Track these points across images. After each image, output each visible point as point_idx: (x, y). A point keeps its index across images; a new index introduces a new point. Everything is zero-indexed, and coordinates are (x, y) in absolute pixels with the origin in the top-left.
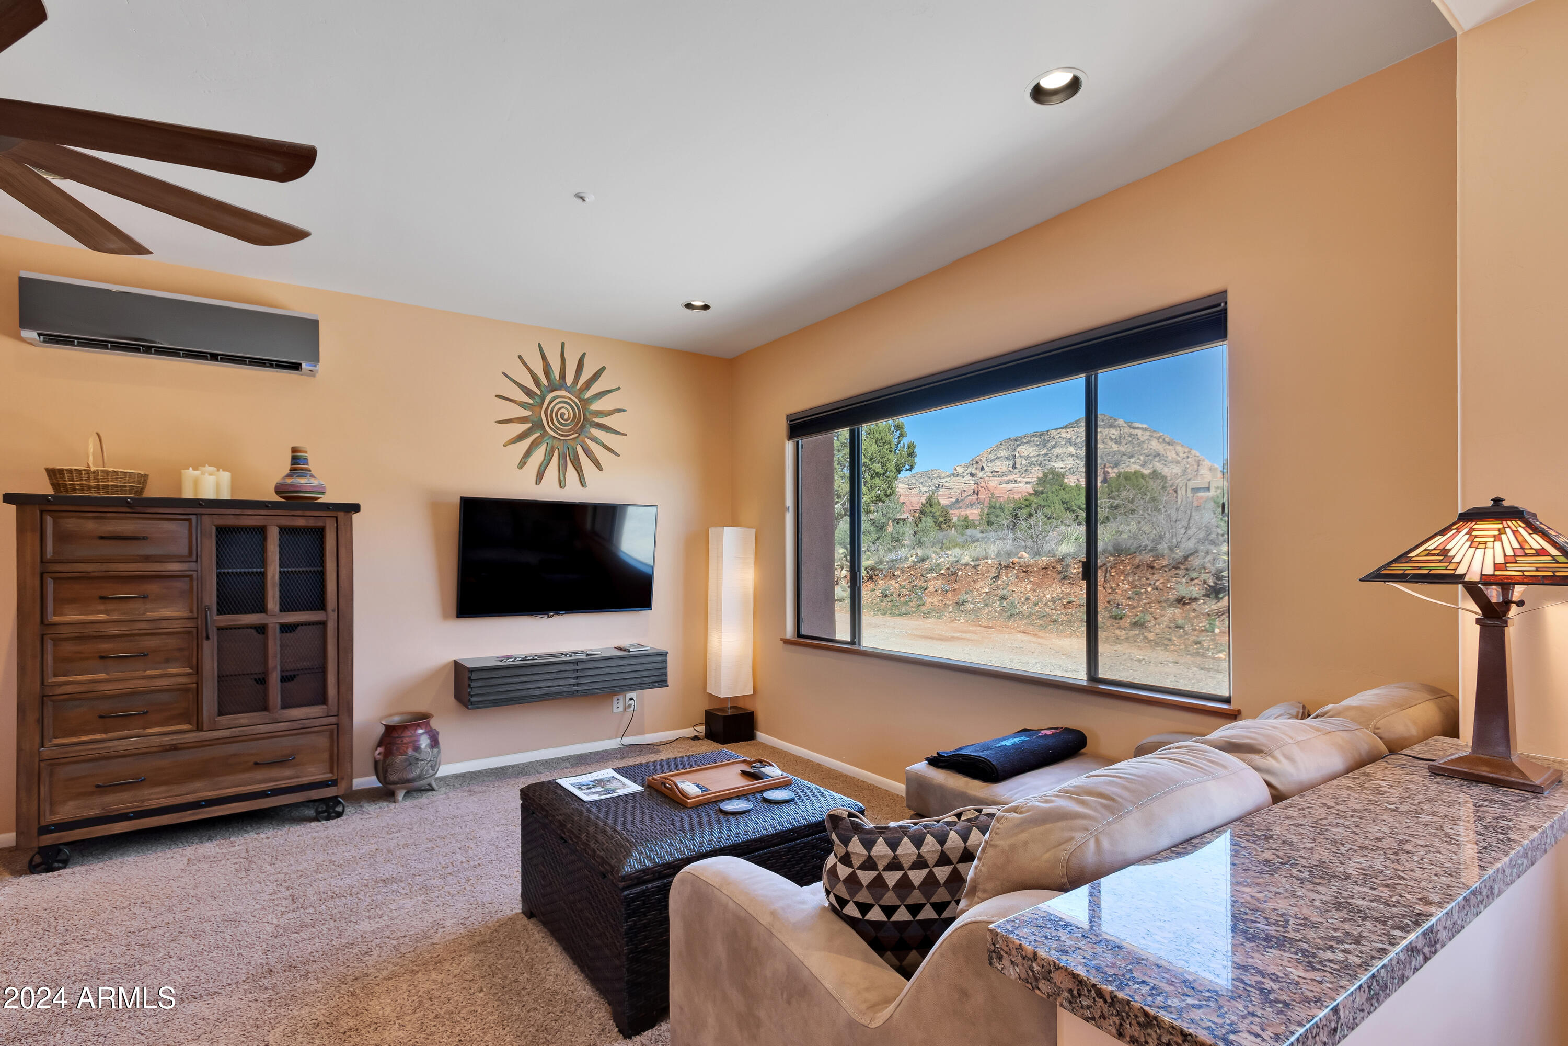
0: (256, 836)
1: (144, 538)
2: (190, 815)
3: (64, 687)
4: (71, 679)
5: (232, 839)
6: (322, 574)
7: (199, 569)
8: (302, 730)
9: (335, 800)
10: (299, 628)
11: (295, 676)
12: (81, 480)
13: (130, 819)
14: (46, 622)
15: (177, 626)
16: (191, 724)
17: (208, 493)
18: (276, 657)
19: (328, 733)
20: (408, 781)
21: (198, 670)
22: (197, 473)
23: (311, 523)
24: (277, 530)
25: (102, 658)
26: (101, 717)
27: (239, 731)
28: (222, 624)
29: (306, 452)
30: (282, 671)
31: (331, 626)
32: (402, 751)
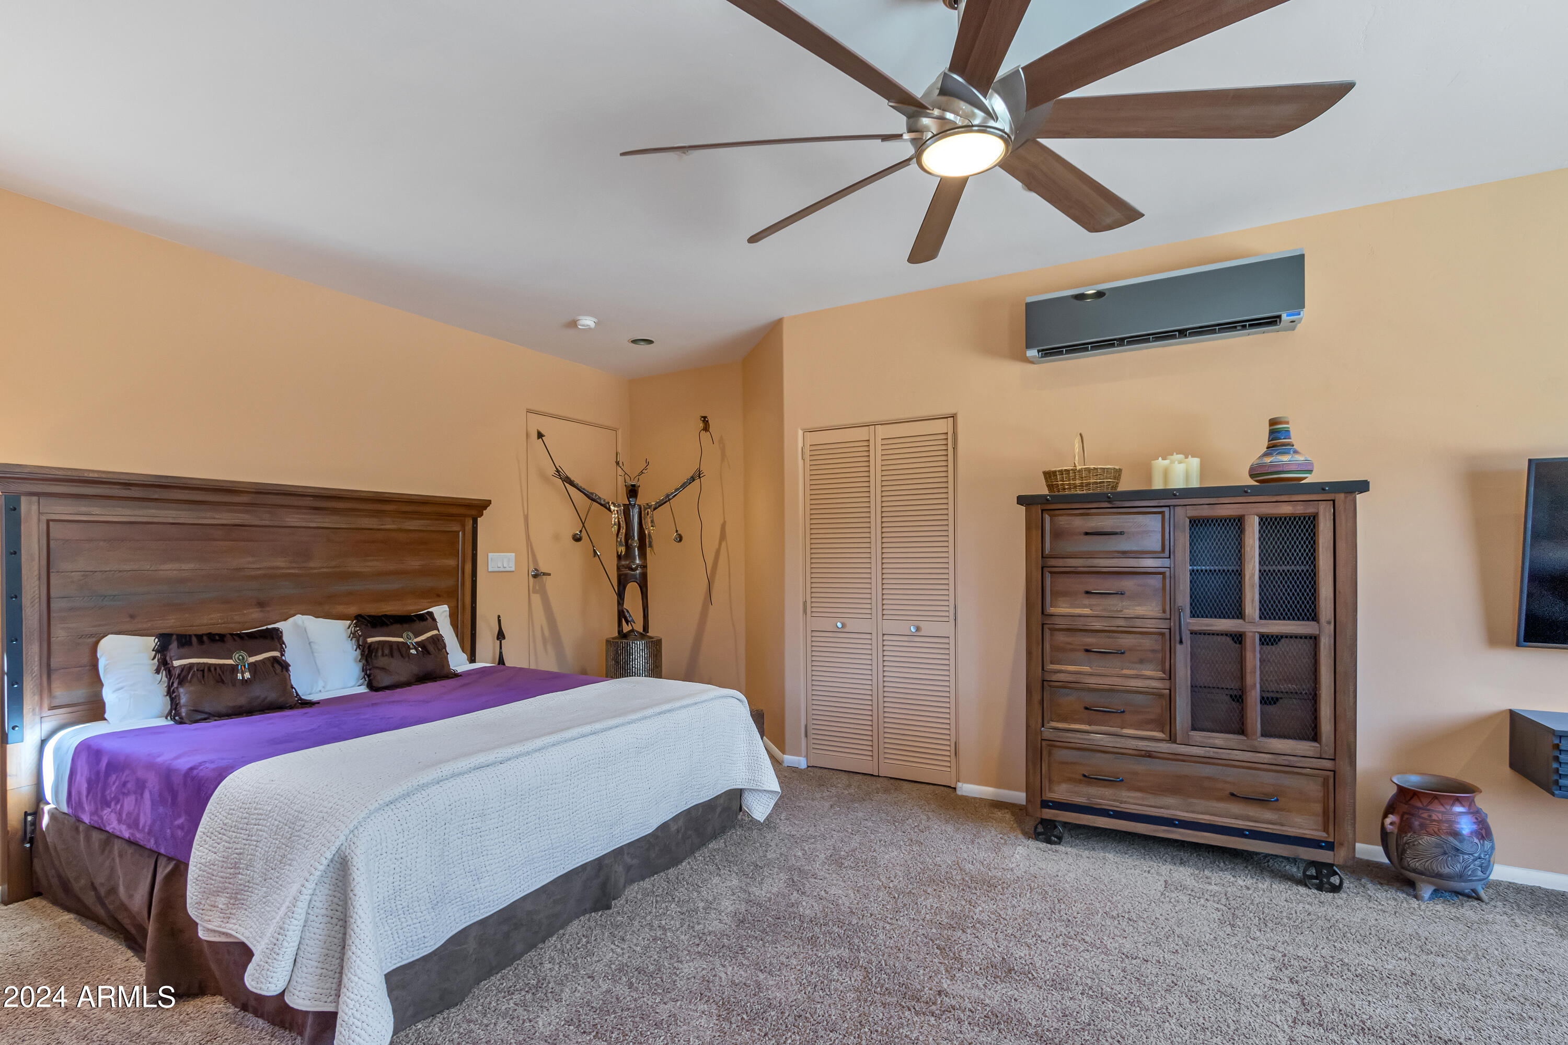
0: (1232, 879)
1: (1122, 533)
2: (1164, 831)
3: (1058, 674)
4: (1063, 667)
5: (1206, 872)
6: (1313, 576)
7: (1172, 566)
8: (1287, 768)
9: (1330, 869)
10: (1283, 640)
11: (1277, 699)
12: (1069, 480)
13: (1110, 816)
14: (1046, 613)
15: (1151, 625)
16: (1163, 732)
17: (1178, 483)
18: (1255, 673)
19: (1321, 780)
20: (1439, 876)
21: (1170, 675)
22: (1166, 462)
23: (1300, 509)
24: (1257, 519)
25: (1087, 651)
26: (1086, 708)
27: (1214, 752)
28: (1196, 628)
29: (1287, 423)
30: (1262, 691)
31: (1325, 643)
32: (1430, 830)
